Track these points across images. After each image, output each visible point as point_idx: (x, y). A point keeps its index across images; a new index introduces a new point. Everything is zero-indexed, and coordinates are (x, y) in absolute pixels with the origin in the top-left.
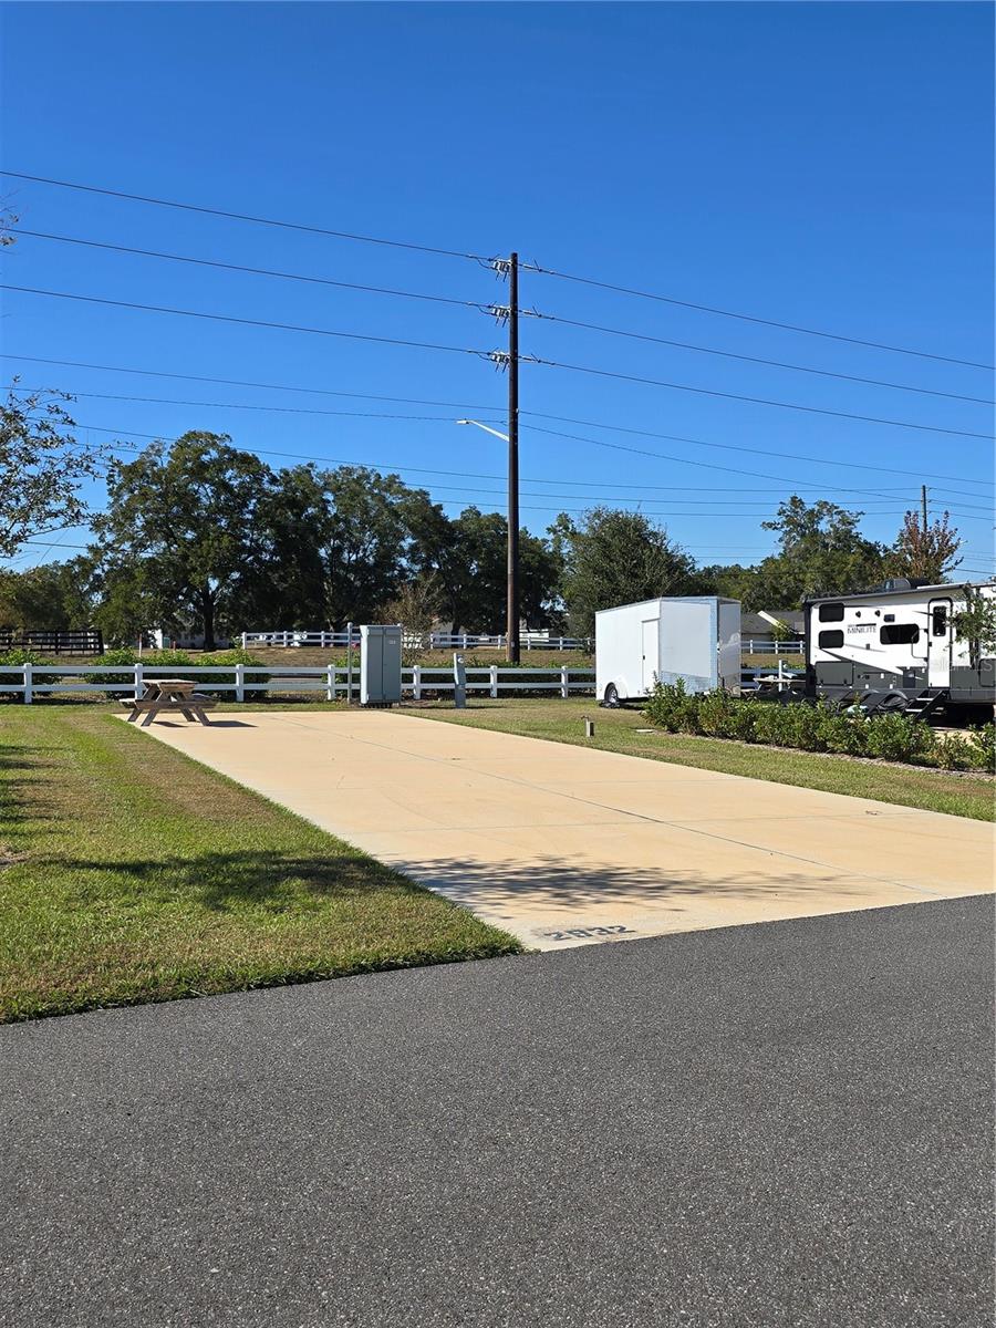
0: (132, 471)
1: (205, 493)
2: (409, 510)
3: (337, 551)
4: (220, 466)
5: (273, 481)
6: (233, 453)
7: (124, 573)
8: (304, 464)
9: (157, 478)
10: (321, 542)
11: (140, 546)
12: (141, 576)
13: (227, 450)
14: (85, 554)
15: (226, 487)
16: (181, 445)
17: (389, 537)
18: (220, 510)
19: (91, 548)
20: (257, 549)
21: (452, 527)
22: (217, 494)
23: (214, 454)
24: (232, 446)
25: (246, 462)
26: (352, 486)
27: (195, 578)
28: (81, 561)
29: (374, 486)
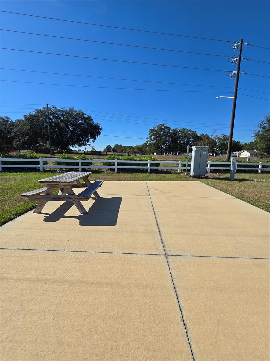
0: (152, 130)
1: (162, 133)
2: (192, 134)
3: (181, 141)
4: (164, 129)
6: (166, 127)
7: (150, 145)
8: (177, 128)
9: (155, 131)
10: (178, 139)
11: (153, 141)
12: (153, 145)
13: (165, 126)
14: (146, 142)
17: (189, 138)
18: (164, 135)
19: (147, 141)
20: (169, 141)
21: (199, 137)
22: (164, 133)
23: (163, 127)
25: (168, 128)
26: (183, 131)
27: (160, 145)
28: (145, 143)
29: (187, 131)
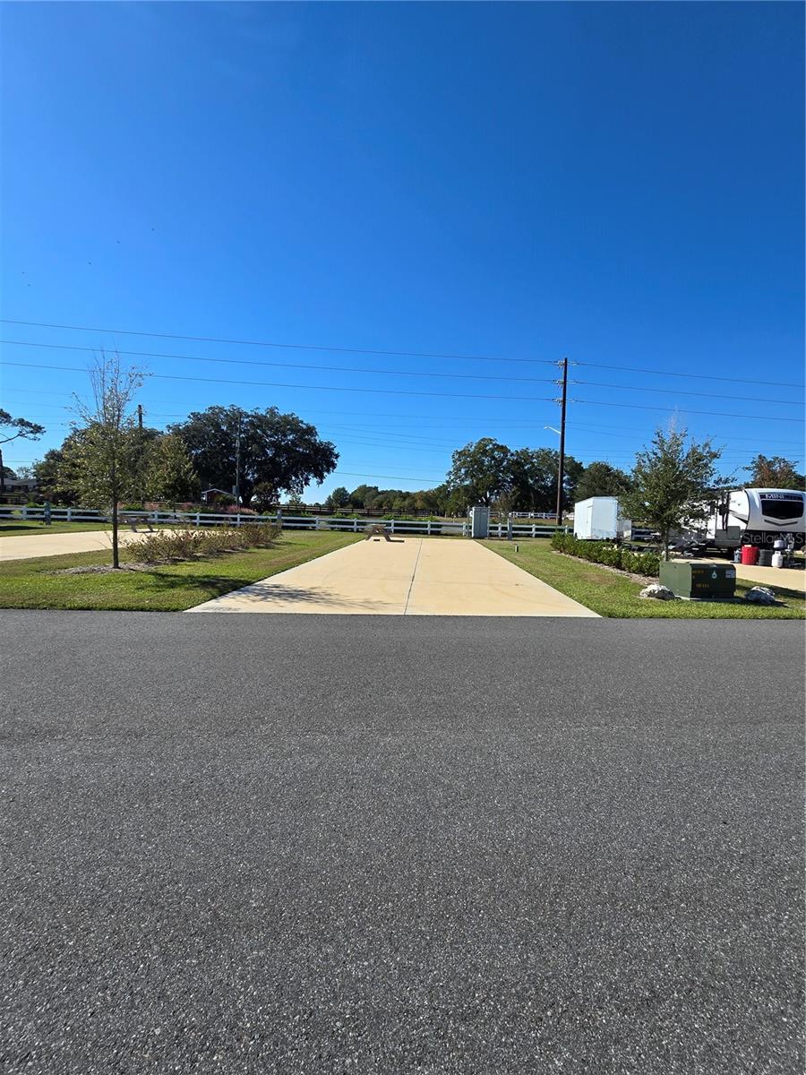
0: (461, 454)
4: (493, 450)
5: (512, 455)
6: (498, 446)
8: (525, 449)
9: (469, 456)
11: (462, 480)
13: (496, 445)
15: (493, 458)
16: (480, 443)
18: (491, 467)
20: (504, 482)
22: (491, 461)
24: (498, 443)
25: (503, 449)
26: (544, 455)
27: (481, 492)
